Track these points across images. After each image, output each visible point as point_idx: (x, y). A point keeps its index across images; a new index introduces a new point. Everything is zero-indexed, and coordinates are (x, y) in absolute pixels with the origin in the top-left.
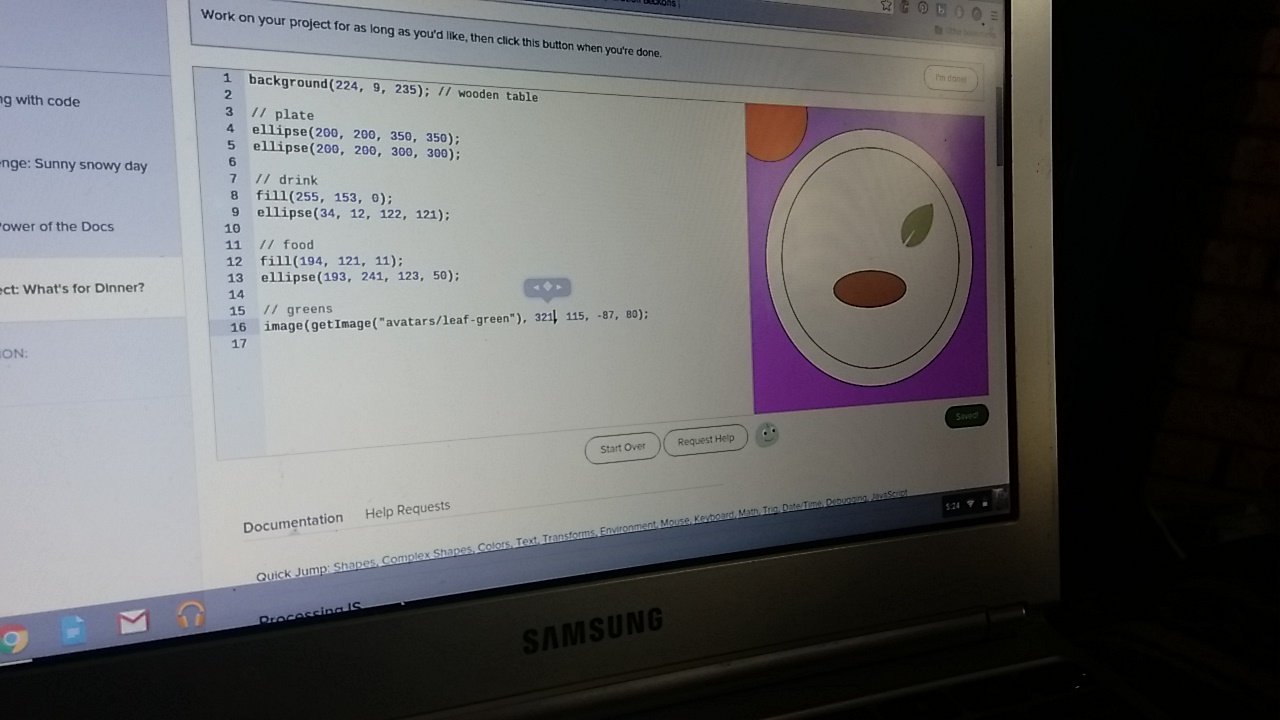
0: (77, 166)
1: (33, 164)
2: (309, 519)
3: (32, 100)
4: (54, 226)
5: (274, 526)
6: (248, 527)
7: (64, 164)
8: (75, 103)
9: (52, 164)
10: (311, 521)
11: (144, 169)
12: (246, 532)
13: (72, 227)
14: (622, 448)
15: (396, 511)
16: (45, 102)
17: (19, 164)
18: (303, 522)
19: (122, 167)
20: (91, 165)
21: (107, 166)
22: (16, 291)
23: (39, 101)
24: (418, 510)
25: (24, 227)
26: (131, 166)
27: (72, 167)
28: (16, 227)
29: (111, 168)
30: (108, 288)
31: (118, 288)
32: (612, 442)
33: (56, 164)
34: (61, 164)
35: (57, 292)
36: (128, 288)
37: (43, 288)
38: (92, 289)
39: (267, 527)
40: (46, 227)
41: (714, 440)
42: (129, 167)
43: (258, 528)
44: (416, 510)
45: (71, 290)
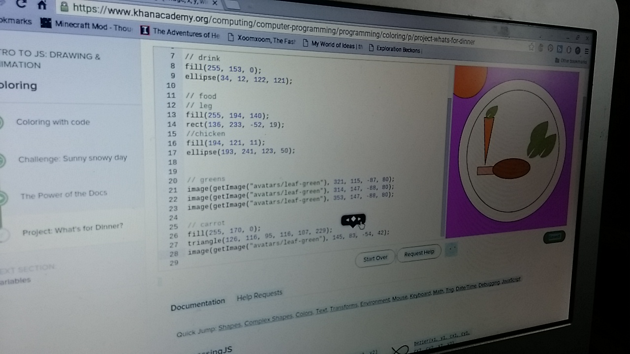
0: (88, 159)
1: (62, 159)
2: (207, 302)
3: (63, 122)
4: (73, 194)
5: (188, 307)
6: (174, 308)
7: (80, 158)
8: (86, 123)
9: (73, 159)
10: (208, 304)
11: (125, 159)
12: (172, 310)
13: (83, 194)
14: (375, 258)
15: (253, 296)
16: (70, 123)
17: (54, 159)
18: (203, 304)
19: (113, 159)
20: (95, 158)
21: (105, 158)
22: (50, 231)
23: (66, 122)
24: (265, 295)
25: (56, 195)
26: (118, 158)
27: (85, 160)
28: (51, 196)
29: (107, 159)
30: (102, 227)
31: (108, 227)
32: (370, 255)
33: (75, 159)
34: (78, 159)
35: (74, 231)
36: (113, 227)
37: (66, 229)
38: (94, 228)
39: (184, 307)
40: (69, 195)
41: (423, 253)
42: (117, 158)
43: (179, 308)
44: (264, 295)
45: (82, 229)
